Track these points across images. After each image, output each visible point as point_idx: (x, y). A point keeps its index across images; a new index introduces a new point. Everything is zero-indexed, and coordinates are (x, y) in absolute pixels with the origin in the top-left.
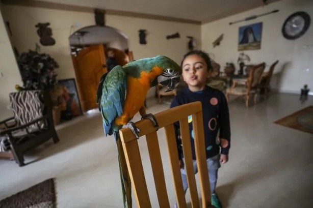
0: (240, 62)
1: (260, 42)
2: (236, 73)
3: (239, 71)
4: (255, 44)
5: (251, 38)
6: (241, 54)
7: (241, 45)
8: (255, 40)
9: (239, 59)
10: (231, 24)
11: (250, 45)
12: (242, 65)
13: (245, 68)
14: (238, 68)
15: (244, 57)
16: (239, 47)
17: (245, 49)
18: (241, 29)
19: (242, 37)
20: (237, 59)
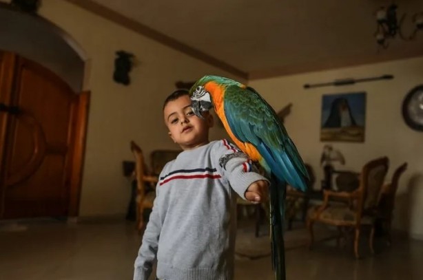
0: (325, 163)
1: (363, 128)
2: (317, 186)
3: (323, 182)
4: (354, 132)
5: (345, 117)
6: (326, 147)
7: (326, 130)
8: (354, 124)
9: (324, 158)
10: (307, 86)
11: (343, 132)
12: (328, 170)
13: (335, 177)
14: (320, 175)
15: (333, 155)
16: (322, 133)
17: (335, 138)
18: (326, 98)
19: (328, 113)
20: (319, 156)
